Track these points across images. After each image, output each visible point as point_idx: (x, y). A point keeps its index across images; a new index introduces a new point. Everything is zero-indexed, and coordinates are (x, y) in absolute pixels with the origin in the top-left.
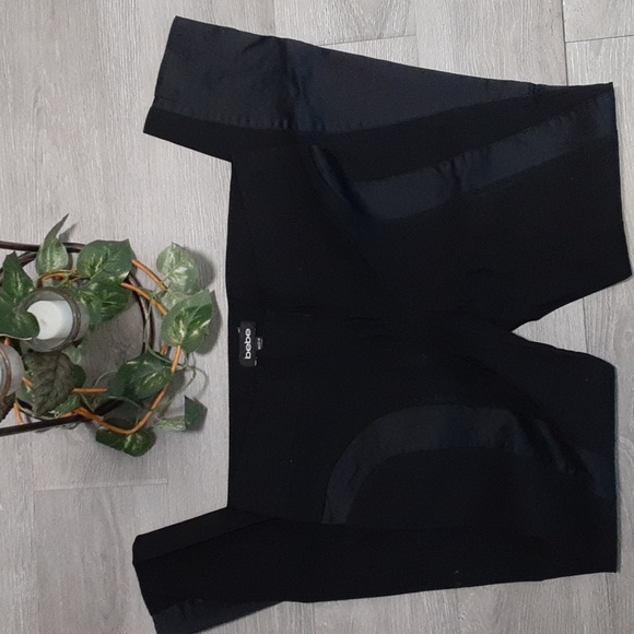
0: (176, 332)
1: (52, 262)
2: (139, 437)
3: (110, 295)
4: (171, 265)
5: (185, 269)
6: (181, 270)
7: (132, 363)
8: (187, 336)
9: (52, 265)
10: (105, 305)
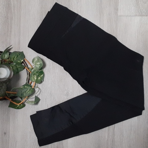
0: (34, 78)
1: (5, 56)
2: (22, 105)
3: (19, 66)
4: (36, 62)
5: (40, 63)
6: (39, 63)
7: (22, 87)
8: (37, 79)
9: (4, 57)
10: (17, 69)
